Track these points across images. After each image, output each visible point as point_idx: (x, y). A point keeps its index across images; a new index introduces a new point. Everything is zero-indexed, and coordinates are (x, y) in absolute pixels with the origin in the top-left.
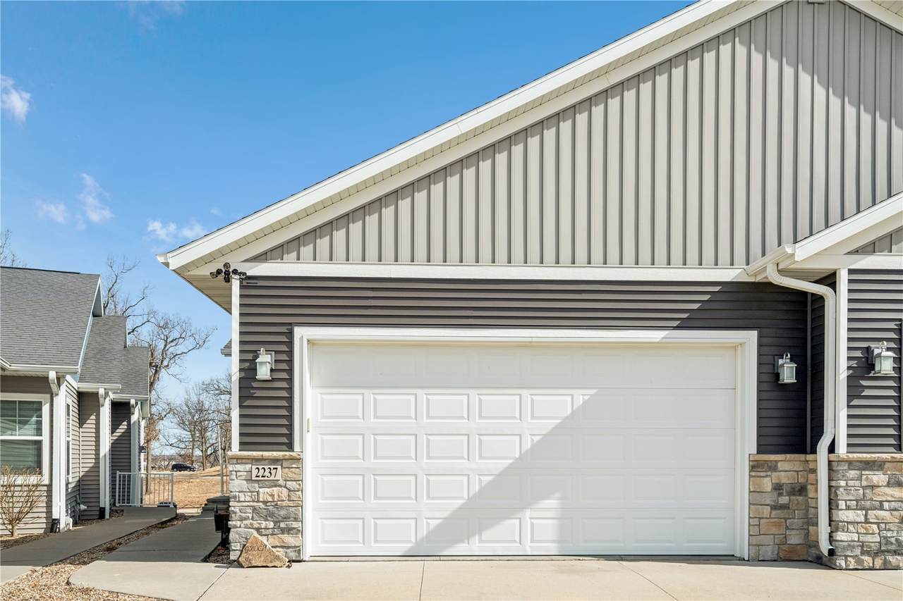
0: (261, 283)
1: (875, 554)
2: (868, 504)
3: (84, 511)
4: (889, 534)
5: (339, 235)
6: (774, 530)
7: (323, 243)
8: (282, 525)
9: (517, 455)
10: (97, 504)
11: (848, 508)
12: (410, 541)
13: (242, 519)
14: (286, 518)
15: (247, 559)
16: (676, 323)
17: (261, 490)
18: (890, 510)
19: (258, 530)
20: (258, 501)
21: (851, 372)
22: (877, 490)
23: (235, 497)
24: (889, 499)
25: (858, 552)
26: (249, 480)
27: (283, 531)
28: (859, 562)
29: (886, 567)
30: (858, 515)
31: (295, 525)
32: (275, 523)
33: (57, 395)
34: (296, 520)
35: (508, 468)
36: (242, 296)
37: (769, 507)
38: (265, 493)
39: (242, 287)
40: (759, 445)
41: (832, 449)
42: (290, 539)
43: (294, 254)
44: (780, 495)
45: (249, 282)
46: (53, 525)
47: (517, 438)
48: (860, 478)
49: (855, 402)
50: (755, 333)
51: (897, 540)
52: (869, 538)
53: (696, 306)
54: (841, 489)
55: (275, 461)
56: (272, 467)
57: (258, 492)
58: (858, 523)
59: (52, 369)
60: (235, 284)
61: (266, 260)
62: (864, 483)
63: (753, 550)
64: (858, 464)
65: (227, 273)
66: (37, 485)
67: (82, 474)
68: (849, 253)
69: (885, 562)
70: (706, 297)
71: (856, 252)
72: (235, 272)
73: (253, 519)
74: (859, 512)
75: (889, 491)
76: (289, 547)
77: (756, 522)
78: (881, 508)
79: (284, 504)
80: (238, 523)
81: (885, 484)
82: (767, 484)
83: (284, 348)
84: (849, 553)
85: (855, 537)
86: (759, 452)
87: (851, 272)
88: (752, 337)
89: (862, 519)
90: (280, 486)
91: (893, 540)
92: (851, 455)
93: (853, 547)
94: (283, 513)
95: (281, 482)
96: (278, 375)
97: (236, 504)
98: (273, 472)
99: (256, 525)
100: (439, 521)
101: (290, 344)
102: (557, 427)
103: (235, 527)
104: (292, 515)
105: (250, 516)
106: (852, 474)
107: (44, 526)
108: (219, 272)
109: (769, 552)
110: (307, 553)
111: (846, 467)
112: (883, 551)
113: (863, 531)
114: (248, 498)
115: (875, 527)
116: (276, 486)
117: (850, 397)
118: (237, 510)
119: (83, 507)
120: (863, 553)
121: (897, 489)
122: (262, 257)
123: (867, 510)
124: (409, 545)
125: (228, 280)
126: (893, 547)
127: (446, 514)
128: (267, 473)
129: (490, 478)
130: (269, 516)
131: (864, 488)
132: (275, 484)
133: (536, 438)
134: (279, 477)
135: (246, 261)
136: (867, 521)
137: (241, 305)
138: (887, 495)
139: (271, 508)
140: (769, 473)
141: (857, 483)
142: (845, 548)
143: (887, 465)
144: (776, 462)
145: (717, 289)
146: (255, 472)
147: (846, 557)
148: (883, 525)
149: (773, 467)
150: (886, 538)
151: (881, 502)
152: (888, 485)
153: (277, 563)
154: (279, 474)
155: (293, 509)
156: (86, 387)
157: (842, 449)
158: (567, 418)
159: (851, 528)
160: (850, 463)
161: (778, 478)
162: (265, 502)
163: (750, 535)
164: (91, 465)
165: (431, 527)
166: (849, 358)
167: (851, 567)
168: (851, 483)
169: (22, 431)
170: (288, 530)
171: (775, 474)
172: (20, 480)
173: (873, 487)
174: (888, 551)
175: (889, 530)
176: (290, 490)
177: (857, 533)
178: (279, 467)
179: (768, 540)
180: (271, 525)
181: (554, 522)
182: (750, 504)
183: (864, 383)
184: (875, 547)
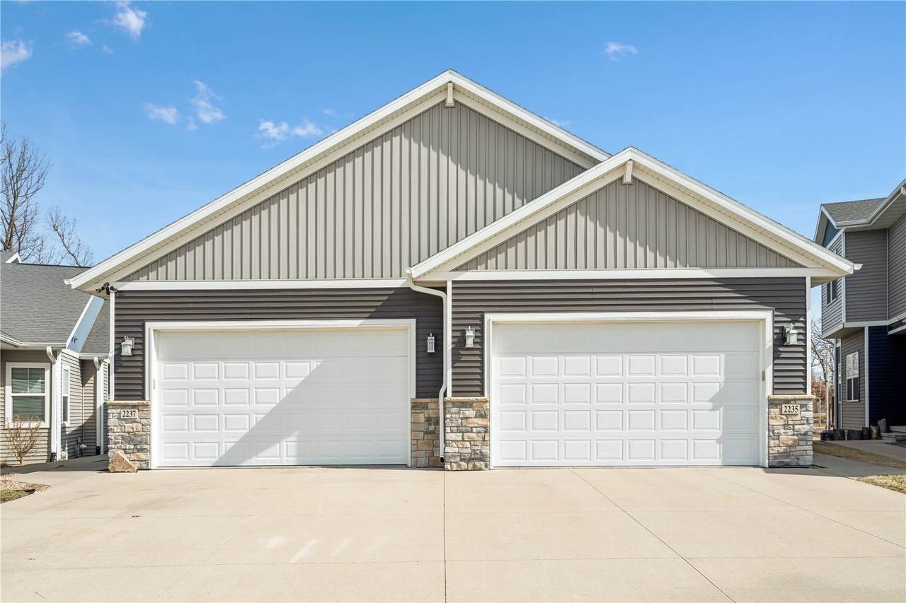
0: (127, 295)
1: (469, 461)
2: (463, 429)
3: (85, 449)
4: (476, 448)
5: (171, 265)
6: (426, 447)
7: (162, 270)
8: (138, 447)
9: (278, 402)
10: (94, 444)
11: (452, 432)
12: (215, 457)
13: (115, 443)
14: (140, 443)
15: (113, 467)
16: (368, 315)
17: (126, 425)
18: (477, 433)
19: (125, 450)
20: (125, 432)
21: (454, 345)
22: (469, 420)
23: (111, 429)
24: (476, 426)
25: (458, 459)
26: (119, 419)
27: (139, 450)
28: (459, 466)
29: (475, 469)
30: (458, 436)
31: (145, 446)
32: (135, 445)
33: (54, 363)
34: (146, 443)
35: (274, 409)
36: (116, 303)
37: (422, 433)
38: (128, 426)
39: (116, 297)
40: (417, 393)
41: (445, 395)
42: (142, 456)
43: (146, 277)
44: (430, 424)
45: (120, 294)
46: (52, 456)
47: (278, 390)
48: (459, 413)
49: (457, 365)
50: (414, 320)
51: (480, 452)
52: (464, 451)
53: (379, 304)
54: (448, 420)
55: (134, 406)
56: (132, 410)
57: (125, 426)
58: (458, 441)
59: (49, 345)
60: (112, 296)
61: (130, 281)
62: (462, 416)
63: (414, 460)
64: (457, 404)
65: (108, 290)
66: (36, 429)
67: (84, 421)
68: (452, 270)
69: (474, 466)
70: (385, 298)
71: (456, 270)
72: (112, 288)
73: (122, 443)
74: (458, 434)
75: (476, 420)
76: (142, 461)
77: (415, 442)
78: (472, 432)
79: (140, 433)
80: (113, 446)
81: (474, 416)
82: (422, 418)
83: (140, 335)
84: (453, 461)
85: (456, 450)
86: (417, 397)
87: (454, 282)
88: (412, 323)
89: (461, 439)
90: (137, 422)
91: (478, 452)
92: (455, 398)
93: (455, 456)
94: (139, 439)
95: (138, 420)
96: (136, 352)
97: (112, 434)
98: (133, 413)
99: (123, 447)
100: (233, 444)
101: (143, 332)
102: (302, 383)
103: (111, 448)
104: (144, 440)
105: (120, 441)
106: (454, 410)
107: (46, 458)
108: (103, 288)
109: (423, 461)
110: (154, 465)
111: (451, 406)
112: (473, 459)
113: (461, 446)
114: (120, 431)
115: (468, 444)
116: (134, 422)
117: (454, 362)
118: (113, 438)
119: (83, 446)
120: (461, 460)
121: (480, 419)
122: (127, 279)
123: (463, 433)
124: (216, 459)
125: (108, 293)
126: (478, 456)
127: (237, 440)
128: (129, 415)
129: (263, 416)
130: (130, 441)
131: (462, 419)
132: (134, 421)
133: (290, 390)
134: (137, 416)
135: (118, 281)
136: (463, 440)
137: (115, 309)
138: (474, 423)
139: (132, 436)
140: (423, 411)
141: (457, 416)
142: (450, 457)
143: (474, 404)
144: (427, 403)
145: (392, 292)
146: (122, 414)
147: (451, 462)
148: (472, 443)
149: (425, 407)
150: (474, 450)
151: (472, 428)
152: (476, 417)
153: (130, 470)
154: (137, 415)
155: (144, 437)
156: (86, 356)
157: (449, 394)
158: (307, 377)
159: (454, 444)
160: (453, 403)
161: (429, 414)
162: (129, 433)
163: (411, 451)
164: (91, 415)
165: (228, 449)
166: (453, 337)
167: (454, 469)
168: (454, 416)
169: (32, 390)
170: (142, 450)
171: (426, 411)
172: (25, 425)
173: (467, 418)
174: (476, 459)
175: (476, 445)
176: (143, 425)
177: (458, 447)
178: (137, 410)
179: (422, 454)
180: (132, 447)
181: (294, 444)
182: (412, 431)
183: (462, 352)
184: (468, 456)
